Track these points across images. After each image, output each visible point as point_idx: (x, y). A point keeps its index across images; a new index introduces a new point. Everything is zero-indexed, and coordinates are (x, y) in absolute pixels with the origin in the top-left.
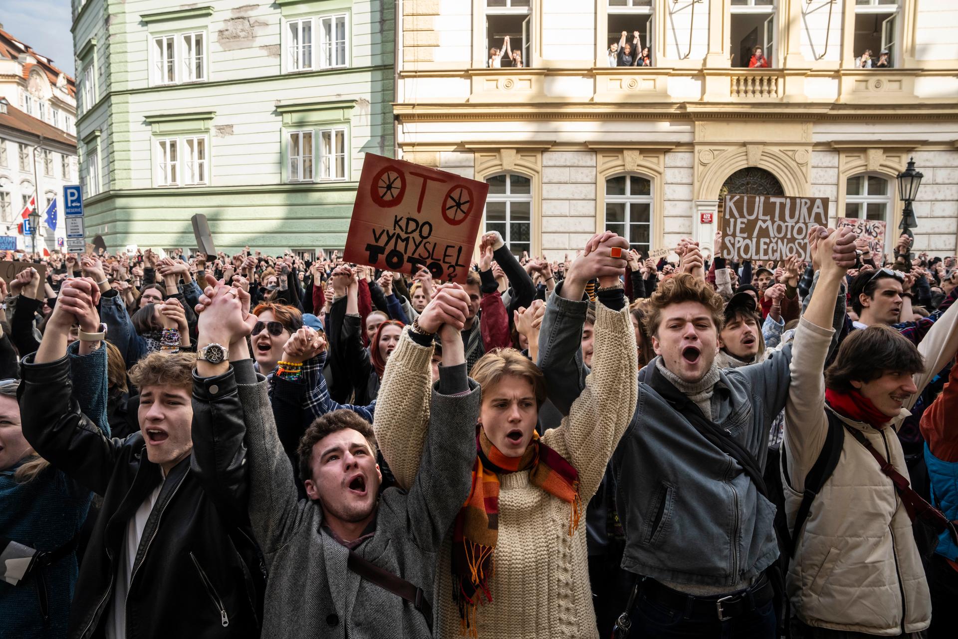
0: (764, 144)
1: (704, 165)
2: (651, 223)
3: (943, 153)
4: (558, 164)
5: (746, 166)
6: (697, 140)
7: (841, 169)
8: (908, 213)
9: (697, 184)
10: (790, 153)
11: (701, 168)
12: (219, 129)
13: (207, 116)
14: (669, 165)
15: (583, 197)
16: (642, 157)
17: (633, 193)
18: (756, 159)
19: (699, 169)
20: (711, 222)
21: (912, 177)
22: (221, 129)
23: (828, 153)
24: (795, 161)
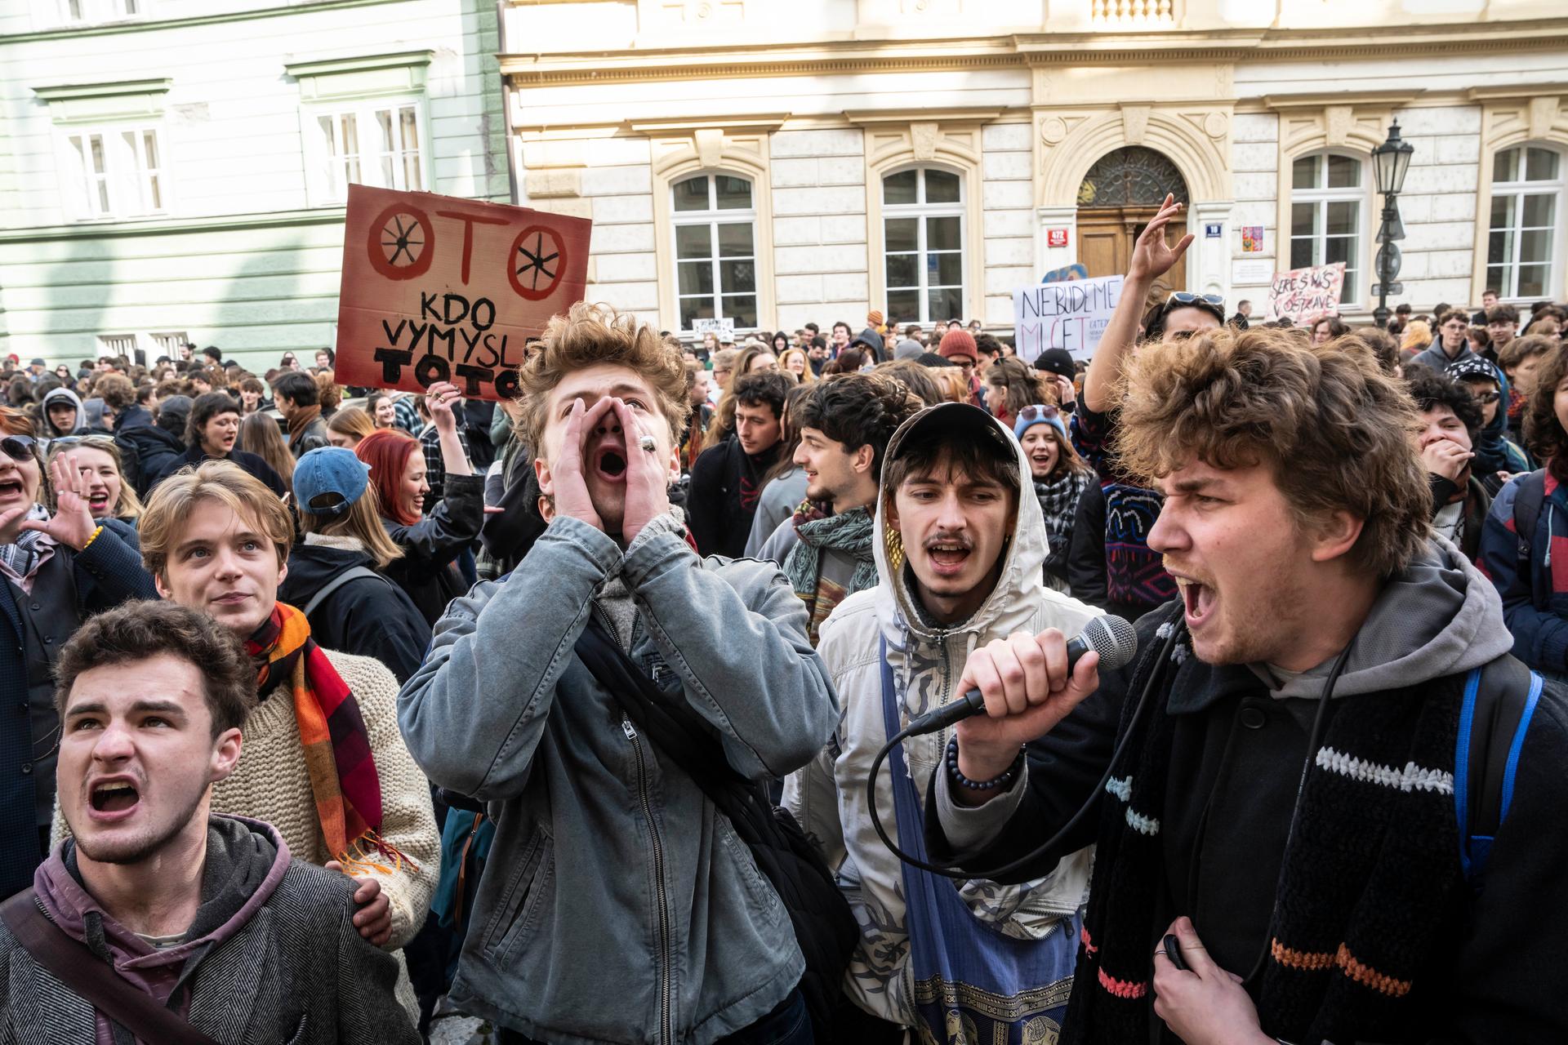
0: (1152, 104)
1: (1050, 145)
2: (963, 251)
3: (1452, 110)
4: (797, 153)
5: (1122, 145)
6: (1037, 101)
7: (1284, 143)
8: (1390, 215)
9: (1039, 180)
10: (1196, 120)
11: (1046, 150)
12: (183, 111)
13: (154, 87)
14: (989, 148)
15: (843, 209)
16: (942, 134)
17: (930, 198)
18: (1139, 132)
19: (1041, 151)
20: (1065, 244)
21: (1397, 152)
22: (185, 110)
23: (1261, 117)
24: (1204, 132)
